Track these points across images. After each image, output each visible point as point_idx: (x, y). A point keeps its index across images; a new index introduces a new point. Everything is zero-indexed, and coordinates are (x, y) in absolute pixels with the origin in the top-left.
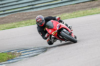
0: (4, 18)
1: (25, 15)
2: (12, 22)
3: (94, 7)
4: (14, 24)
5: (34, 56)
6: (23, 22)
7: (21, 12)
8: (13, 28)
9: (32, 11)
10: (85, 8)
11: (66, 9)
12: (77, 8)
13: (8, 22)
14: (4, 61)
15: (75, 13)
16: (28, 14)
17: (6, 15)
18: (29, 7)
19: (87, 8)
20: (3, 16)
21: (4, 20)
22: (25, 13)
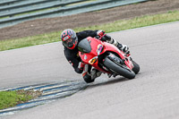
0: (10, 28)
1: (48, 23)
2: (25, 35)
3: (173, 8)
4: (29, 38)
5: (65, 97)
6: (46, 36)
7: (41, 18)
8: (28, 45)
9: (61, 15)
10: (156, 11)
11: (123, 12)
12: (141, 10)
13: (18, 36)
14: (11, 106)
15: (139, 20)
16: (55, 22)
17: (14, 24)
18: (56, 9)
19: (159, 10)
20: (10, 25)
21: (11, 32)
22: (50, 19)
